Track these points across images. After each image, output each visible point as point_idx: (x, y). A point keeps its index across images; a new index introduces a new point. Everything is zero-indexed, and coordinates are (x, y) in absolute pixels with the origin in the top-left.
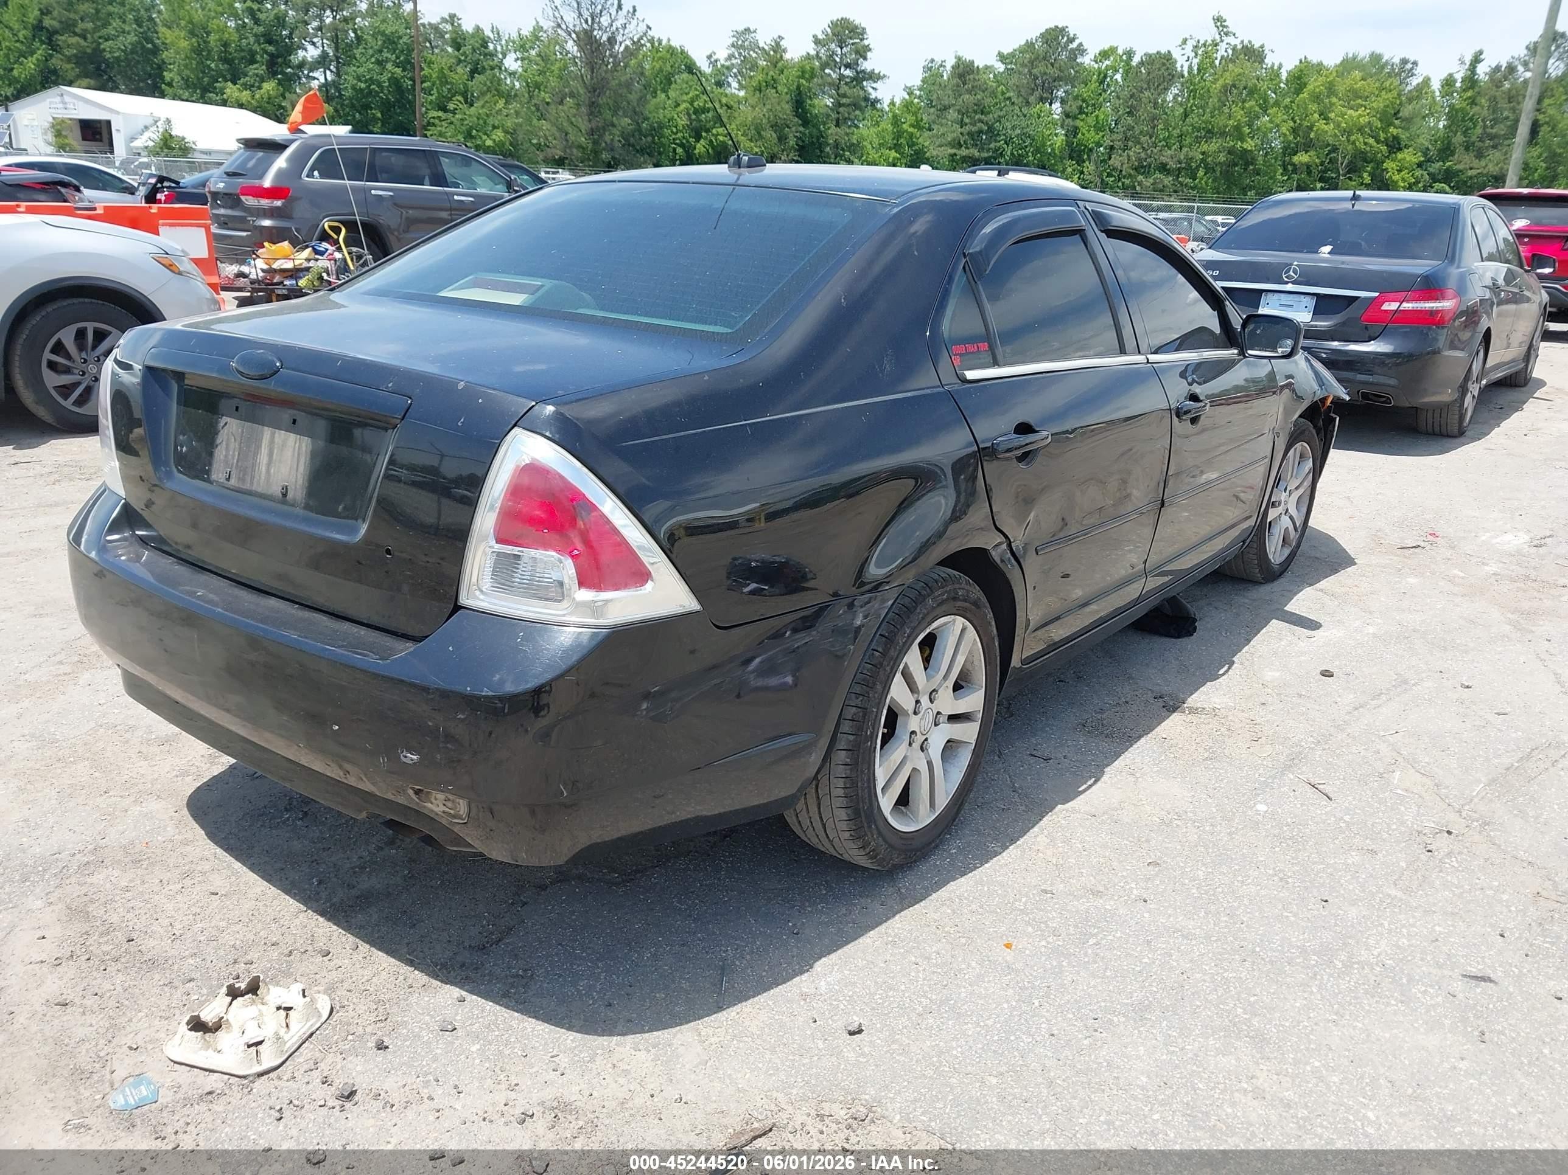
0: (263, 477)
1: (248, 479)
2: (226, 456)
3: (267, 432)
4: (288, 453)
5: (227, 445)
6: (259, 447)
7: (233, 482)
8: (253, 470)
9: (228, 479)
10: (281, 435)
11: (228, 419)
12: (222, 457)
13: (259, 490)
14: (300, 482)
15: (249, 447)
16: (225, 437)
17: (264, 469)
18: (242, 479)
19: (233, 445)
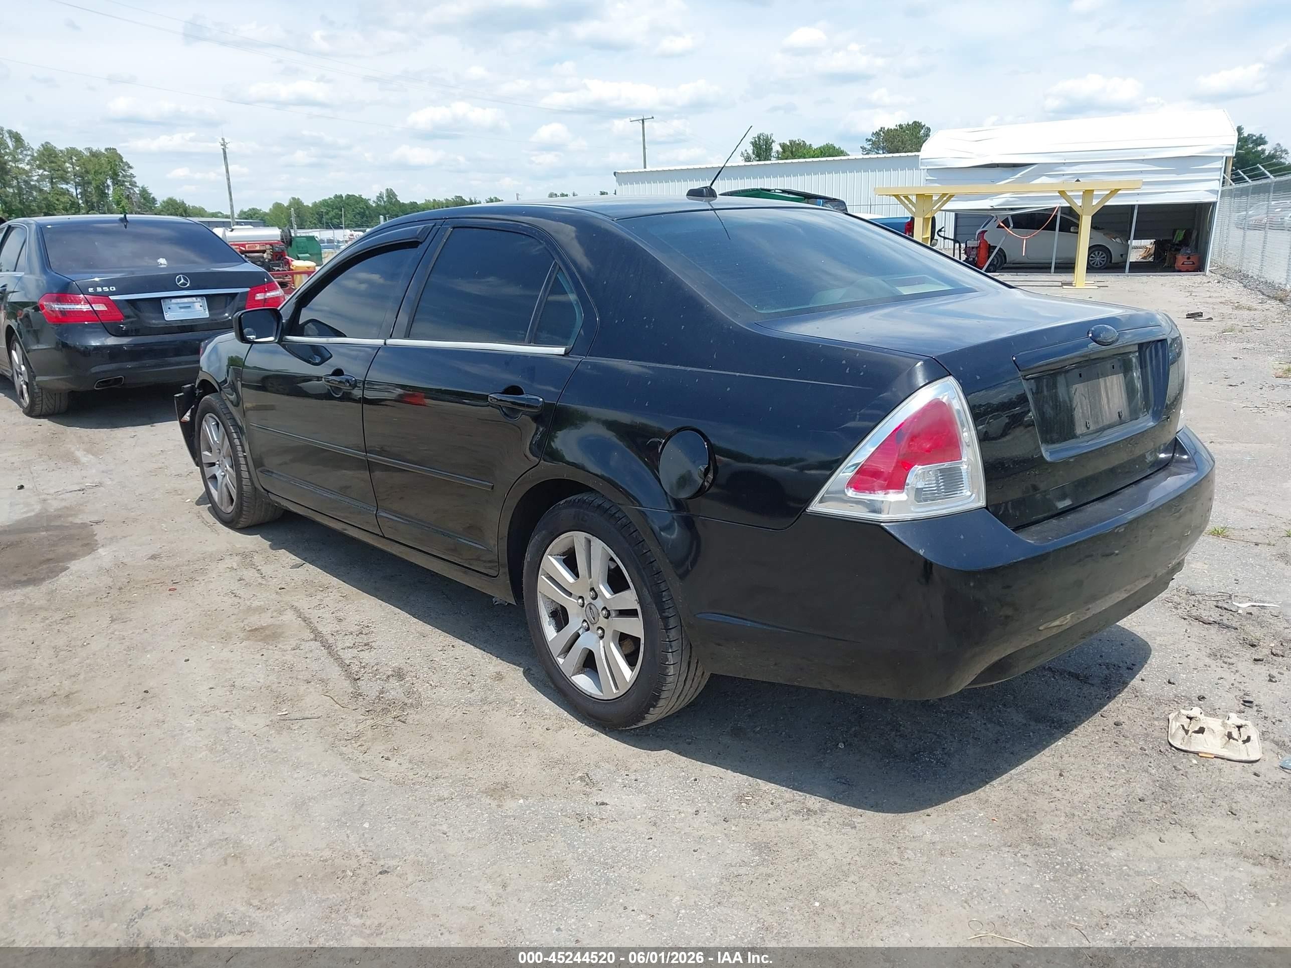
0: (1108, 413)
1: (1100, 419)
2: (1083, 413)
3: (1101, 381)
4: (1116, 389)
5: (1081, 404)
6: (1100, 395)
7: (1092, 428)
8: (1101, 412)
9: (1088, 428)
10: (1109, 379)
11: (1077, 386)
12: (1080, 415)
13: (1108, 423)
14: (1125, 404)
15: (1094, 397)
16: (1078, 400)
17: (1107, 407)
18: (1097, 422)
19: (1085, 402)
